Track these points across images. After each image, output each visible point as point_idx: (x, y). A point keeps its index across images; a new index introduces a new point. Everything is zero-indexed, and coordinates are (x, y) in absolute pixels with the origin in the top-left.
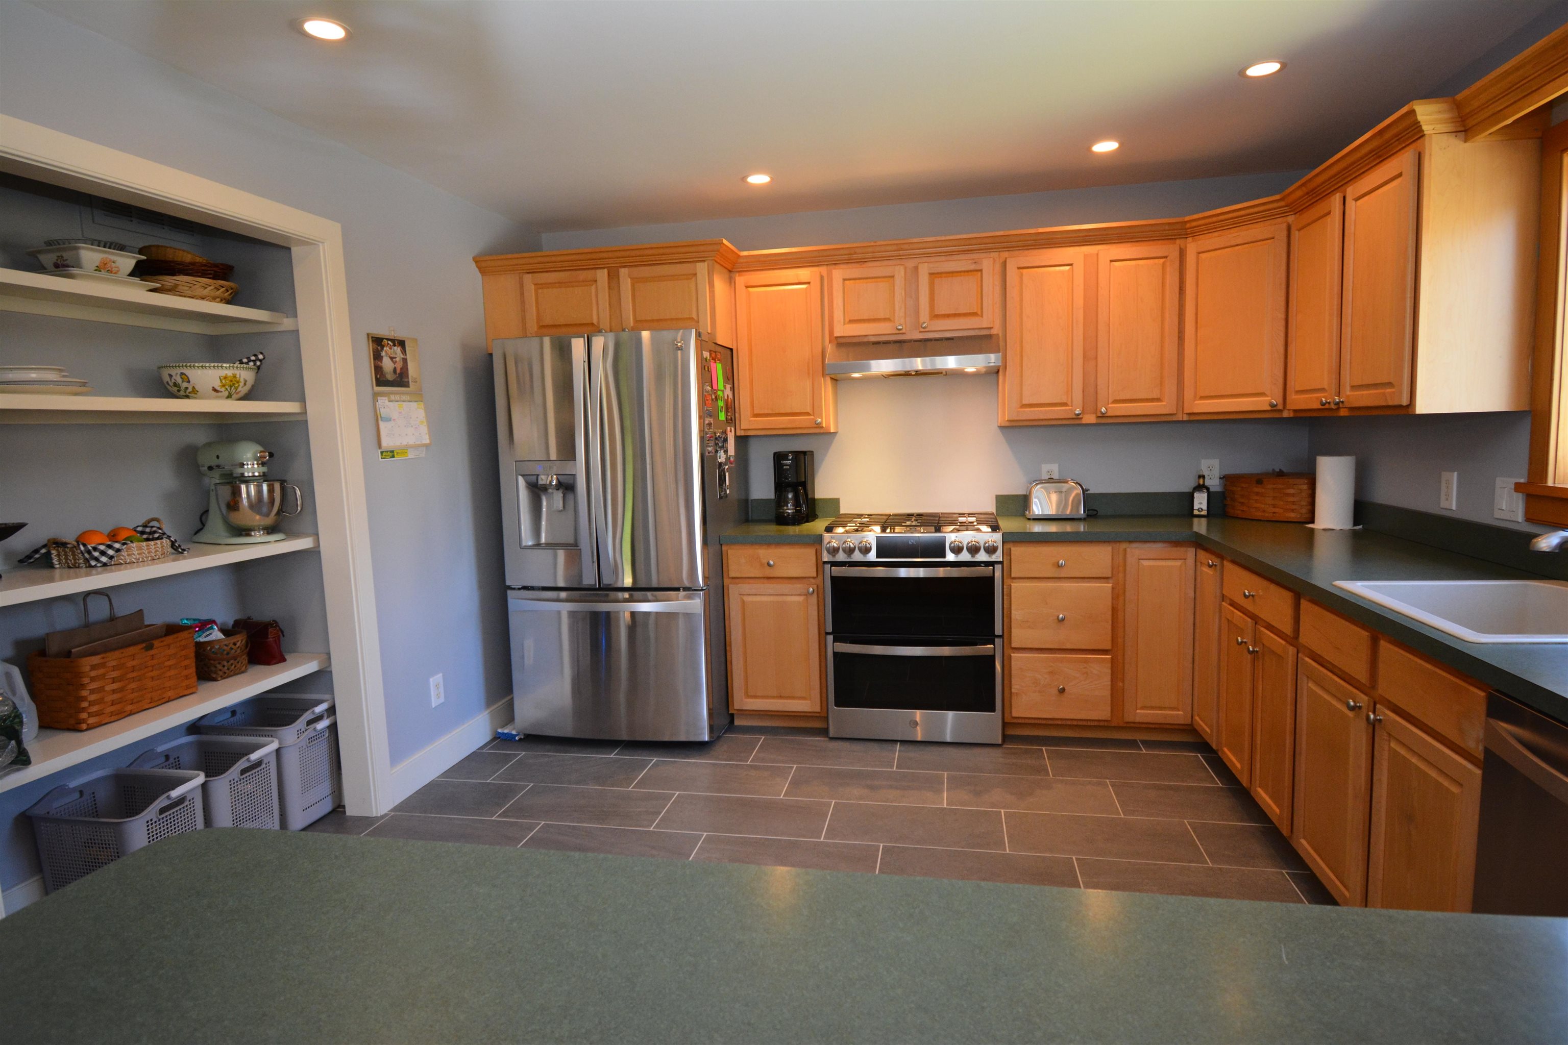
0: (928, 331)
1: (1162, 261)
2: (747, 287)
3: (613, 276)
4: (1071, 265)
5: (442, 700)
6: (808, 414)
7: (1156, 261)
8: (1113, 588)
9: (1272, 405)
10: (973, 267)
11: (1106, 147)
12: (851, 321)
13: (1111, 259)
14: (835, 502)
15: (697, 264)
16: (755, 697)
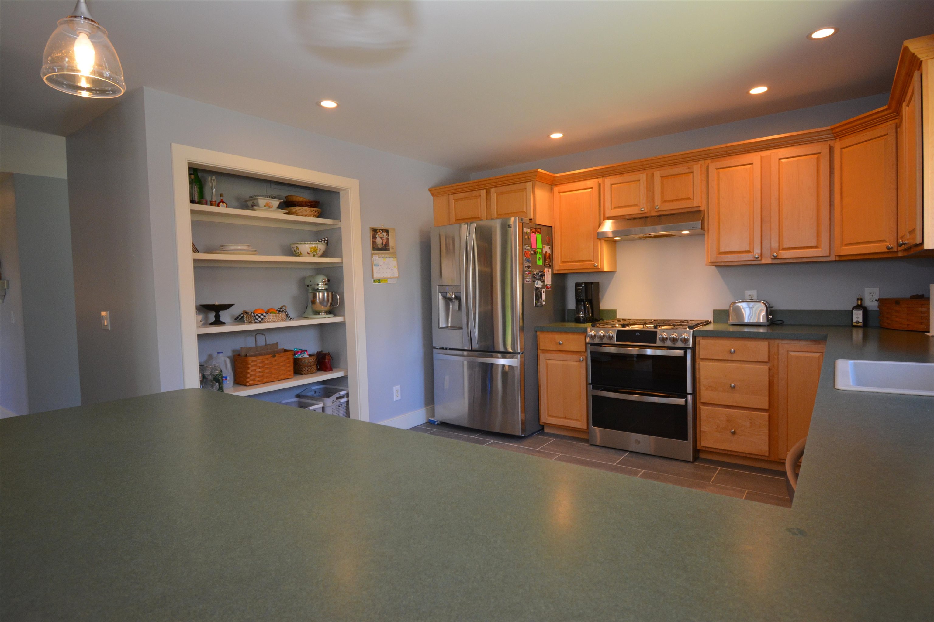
0: (660, 211)
1: (816, 156)
2: (560, 193)
3: (488, 193)
4: (752, 164)
5: (399, 398)
6: (590, 261)
7: (812, 156)
8: (769, 369)
9: (888, 248)
10: (687, 171)
11: (759, 90)
12: (615, 208)
13: (779, 158)
14: (614, 312)
15: (527, 183)
16: (553, 417)
